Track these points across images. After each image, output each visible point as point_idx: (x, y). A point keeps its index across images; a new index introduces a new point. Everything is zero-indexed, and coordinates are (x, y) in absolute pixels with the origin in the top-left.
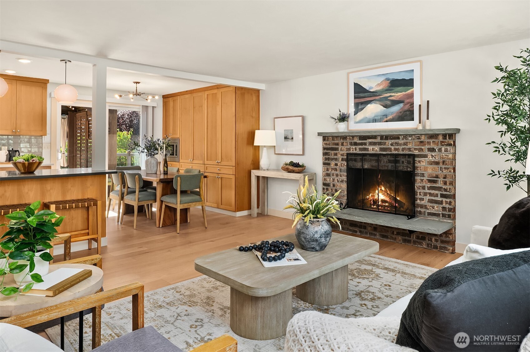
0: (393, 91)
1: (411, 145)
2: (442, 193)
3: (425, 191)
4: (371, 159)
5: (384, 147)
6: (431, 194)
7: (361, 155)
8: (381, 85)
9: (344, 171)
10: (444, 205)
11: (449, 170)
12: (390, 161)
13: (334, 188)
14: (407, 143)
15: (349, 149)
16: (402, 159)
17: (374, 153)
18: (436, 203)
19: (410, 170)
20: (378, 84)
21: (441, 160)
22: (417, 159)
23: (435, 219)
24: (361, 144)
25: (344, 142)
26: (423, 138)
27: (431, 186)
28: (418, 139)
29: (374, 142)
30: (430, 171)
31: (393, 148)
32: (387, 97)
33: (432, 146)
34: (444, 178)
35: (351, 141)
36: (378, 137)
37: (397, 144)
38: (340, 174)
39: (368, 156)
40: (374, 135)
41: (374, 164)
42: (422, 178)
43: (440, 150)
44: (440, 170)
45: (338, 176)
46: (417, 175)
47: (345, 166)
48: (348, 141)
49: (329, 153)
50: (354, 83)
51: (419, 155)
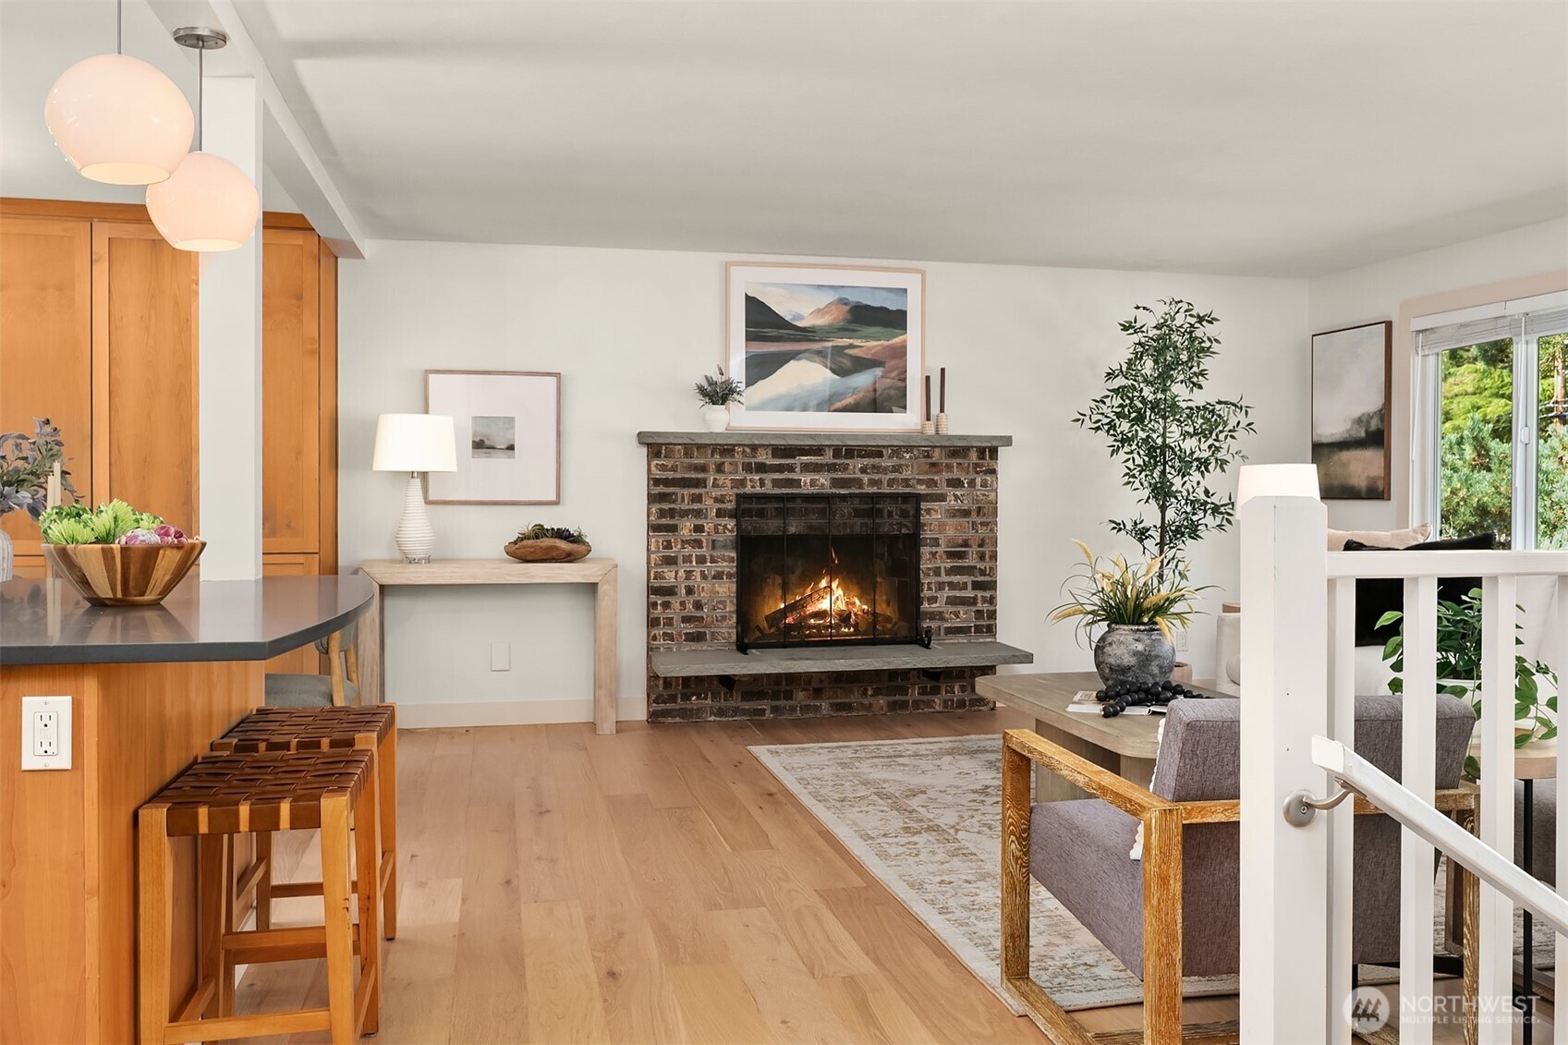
0: (857, 334)
1: (909, 472)
2: (976, 579)
3: (940, 579)
4: (806, 509)
5: (843, 476)
6: (952, 586)
7: (783, 498)
8: (827, 312)
9: (725, 547)
10: (980, 606)
11: (989, 528)
12: (858, 513)
13: (691, 599)
14: (900, 466)
15: (742, 483)
16: (887, 507)
17: (815, 491)
18: (963, 604)
19: (908, 531)
20: (819, 311)
21: (975, 507)
22: (924, 505)
23: (960, 641)
24: (780, 469)
25: (723, 463)
26: (937, 455)
27: (953, 566)
28: (925, 457)
29: (817, 464)
30: (950, 532)
31: (866, 479)
32: (842, 347)
33: (956, 474)
34: (980, 546)
35: (747, 460)
36: (827, 452)
37: (876, 468)
38: (712, 556)
39: (799, 501)
40: (814, 446)
41: (815, 520)
42: (934, 549)
43: (972, 483)
44: (971, 528)
45: (705, 562)
46: (923, 543)
47: (730, 531)
48: (739, 458)
49: (673, 494)
50: (746, 295)
51: (927, 495)
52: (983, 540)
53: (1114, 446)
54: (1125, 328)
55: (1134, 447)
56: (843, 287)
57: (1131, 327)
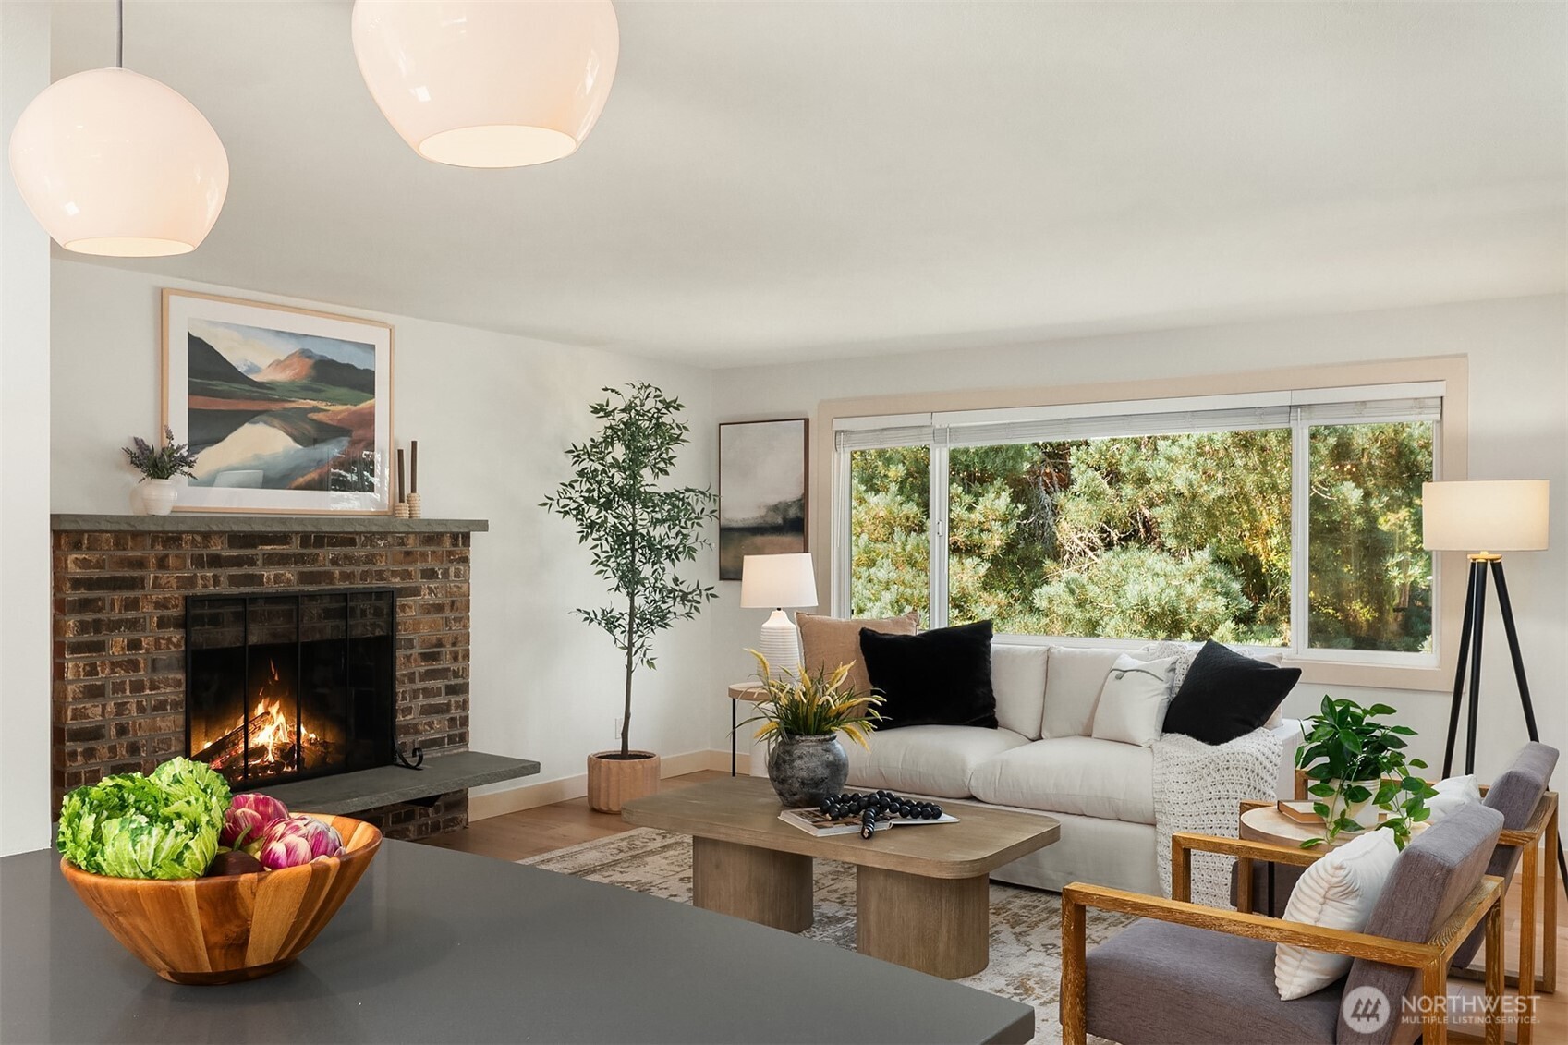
0: (323, 395)
1: (384, 563)
2: (449, 683)
3: (414, 686)
4: (270, 612)
5: (311, 569)
6: (427, 692)
7: (245, 600)
8: (288, 366)
9: (169, 667)
10: (452, 713)
11: (462, 623)
12: (328, 614)
13: (124, 741)
14: (374, 555)
15: (191, 581)
16: (362, 605)
17: (280, 589)
18: (437, 713)
19: (381, 633)
20: (278, 363)
21: (448, 601)
22: (400, 601)
23: (435, 755)
24: (238, 562)
25: (167, 556)
26: (412, 543)
27: (428, 670)
28: (400, 545)
29: (282, 555)
30: (425, 631)
31: (337, 572)
32: (305, 409)
33: (431, 563)
34: (454, 644)
35: (197, 552)
36: (294, 539)
37: (349, 559)
38: (151, 681)
40: (281, 532)
43: (446, 574)
44: (445, 625)
45: (143, 689)
46: (398, 646)
47: (175, 646)
48: (187, 548)
49: (99, 599)
50: (189, 333)
51: (402, 589)
52: (456, 638)
53: (583, 532)
54: (595, 411)
55: (602, 533)
56: (306, 336)
57: (602, 410)
